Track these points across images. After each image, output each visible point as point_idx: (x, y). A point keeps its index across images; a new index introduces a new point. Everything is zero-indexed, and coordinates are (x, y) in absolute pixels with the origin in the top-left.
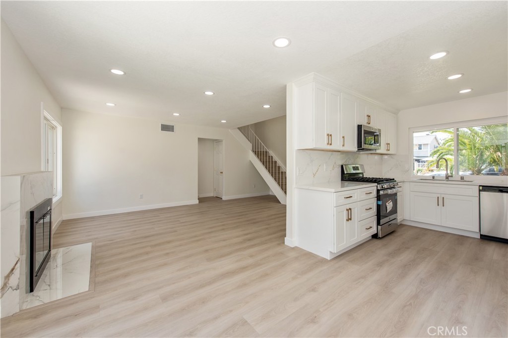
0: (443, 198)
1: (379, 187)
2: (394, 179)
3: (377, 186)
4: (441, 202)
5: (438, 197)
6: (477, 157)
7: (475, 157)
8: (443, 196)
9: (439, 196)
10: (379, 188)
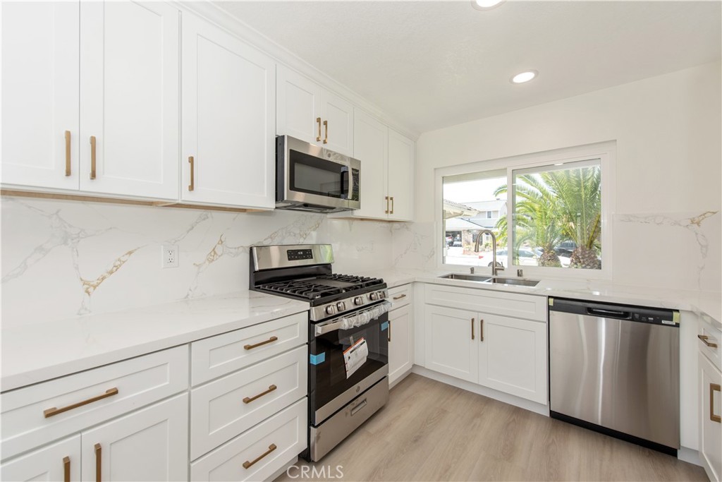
0: (482, 321)
1: (317, 313)
2: (381, 281)
3: (309, 311)
4: (477, 330)
5: (473, 320)
6: (548, 228)
7: (546, 228)
8: (482, 317)
9: (474, 315)
10: (314, 318)
